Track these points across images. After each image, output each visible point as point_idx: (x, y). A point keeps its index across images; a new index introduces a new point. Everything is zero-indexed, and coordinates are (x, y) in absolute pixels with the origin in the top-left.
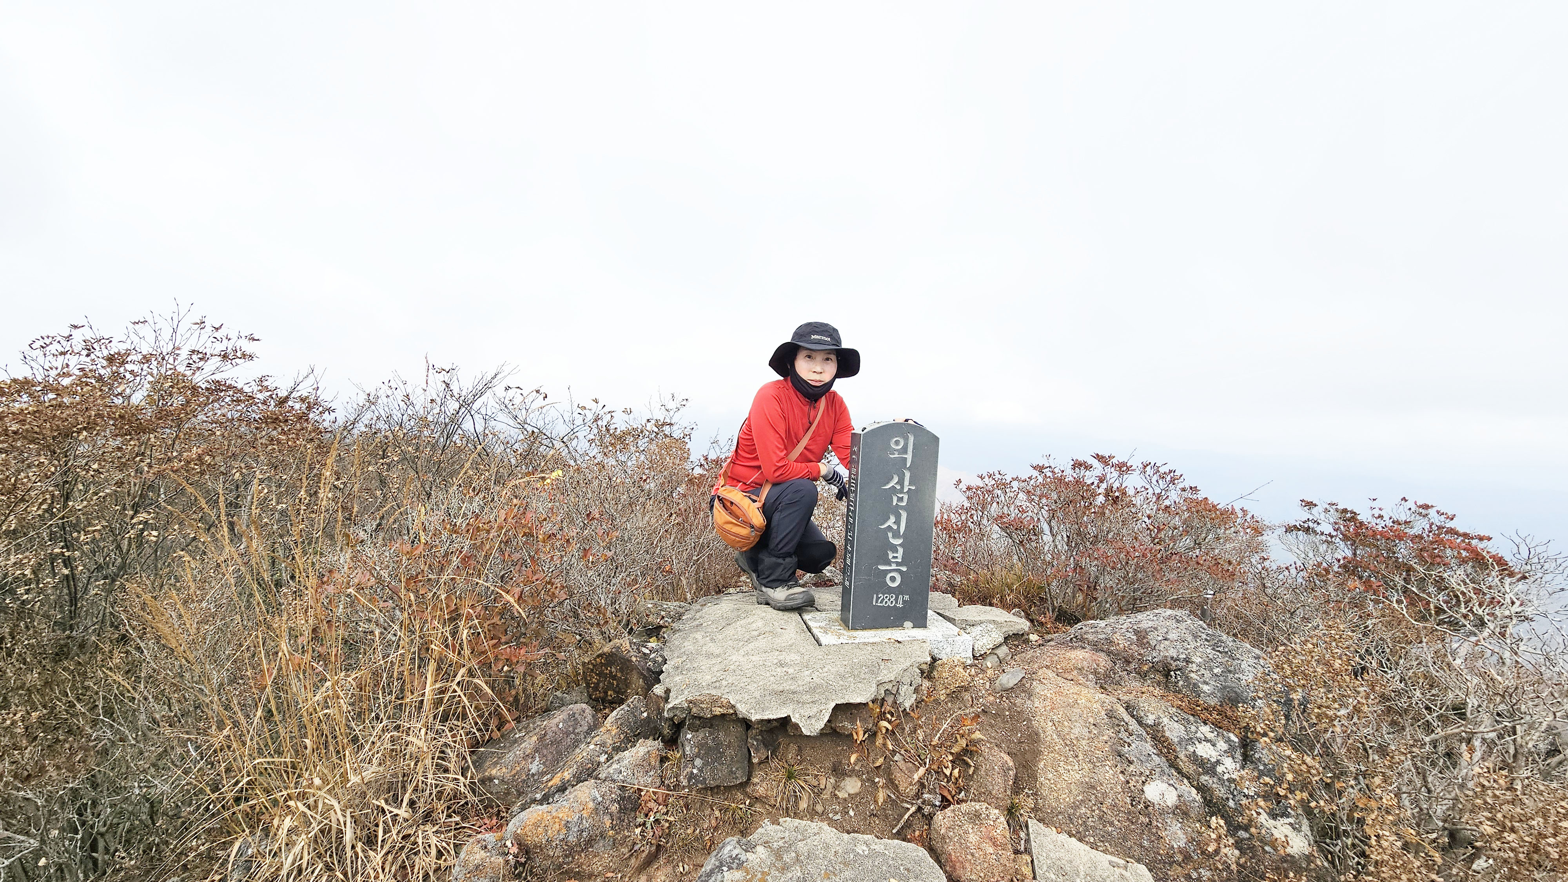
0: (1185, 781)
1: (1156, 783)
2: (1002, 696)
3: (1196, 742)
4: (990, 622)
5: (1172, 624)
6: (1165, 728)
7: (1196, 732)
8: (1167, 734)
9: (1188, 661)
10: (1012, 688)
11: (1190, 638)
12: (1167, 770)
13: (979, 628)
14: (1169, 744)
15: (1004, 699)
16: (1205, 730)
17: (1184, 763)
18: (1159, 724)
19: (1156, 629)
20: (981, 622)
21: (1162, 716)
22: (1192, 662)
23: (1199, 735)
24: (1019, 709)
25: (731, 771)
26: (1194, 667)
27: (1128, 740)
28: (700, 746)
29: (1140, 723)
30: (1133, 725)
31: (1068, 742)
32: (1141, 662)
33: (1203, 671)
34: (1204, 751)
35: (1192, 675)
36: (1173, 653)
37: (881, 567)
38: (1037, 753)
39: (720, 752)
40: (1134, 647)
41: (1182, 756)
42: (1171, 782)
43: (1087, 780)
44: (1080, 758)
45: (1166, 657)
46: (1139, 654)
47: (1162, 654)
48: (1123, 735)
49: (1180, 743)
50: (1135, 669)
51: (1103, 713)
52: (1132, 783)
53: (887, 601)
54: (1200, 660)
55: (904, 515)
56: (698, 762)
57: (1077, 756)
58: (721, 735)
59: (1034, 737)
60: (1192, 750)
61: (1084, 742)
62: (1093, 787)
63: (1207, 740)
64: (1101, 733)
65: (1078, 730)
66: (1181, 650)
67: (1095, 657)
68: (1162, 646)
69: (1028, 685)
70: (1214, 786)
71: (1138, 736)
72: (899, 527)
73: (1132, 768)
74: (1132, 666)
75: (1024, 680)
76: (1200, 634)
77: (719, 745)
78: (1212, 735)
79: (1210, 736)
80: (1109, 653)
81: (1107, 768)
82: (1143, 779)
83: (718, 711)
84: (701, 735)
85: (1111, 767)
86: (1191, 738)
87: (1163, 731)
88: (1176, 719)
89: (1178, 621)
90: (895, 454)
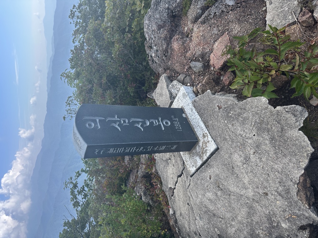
18: (201, 8)
21: (196, 9)
27: (213, 14)
30: (205, 14)
35: (174, 6)
36: (165, 15)
40: (166, 28)
43: (236, 23)
47: (167, 18)
48: (211, 16)
51: (204, 26)
52: (231, 9)
53: (177, 124)
54: (166, 5)
55: (132, 120)
57: (227, 29)
61: (220, 28)
62: (239, 20)
64: (214, 24)
65: (214, 31)
66: (164, 12)
68: (163, 19)
71: (209, 12)
72: (140, 122)
73: (224, 11)
76: (155, 8)
82: (227, 6)
85: (228, 17)
87: (203, 5)
88: (196, 4)
90: (97, 126)
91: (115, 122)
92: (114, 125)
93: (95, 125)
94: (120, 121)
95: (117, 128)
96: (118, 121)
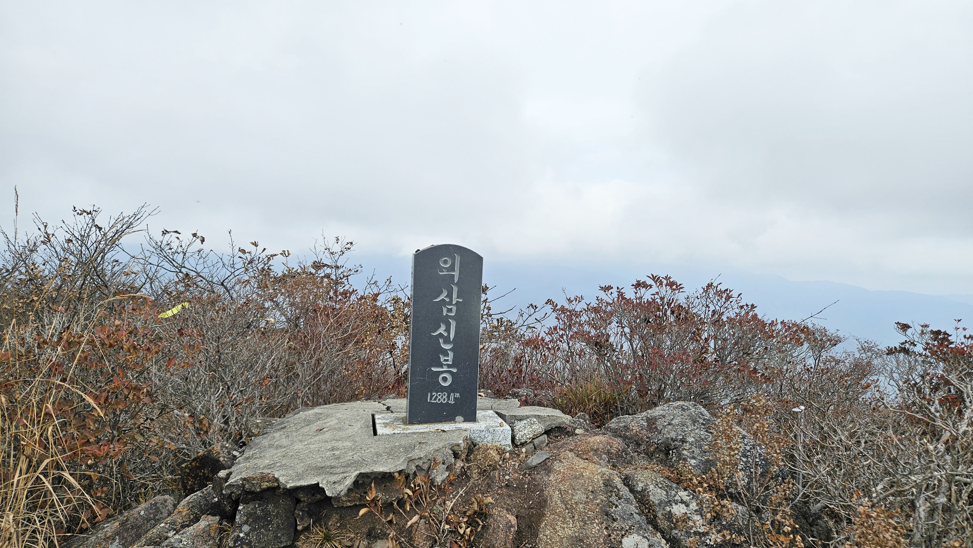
0: (659, 534)
1: (632, 536)
2: (525, 474)
3: (673, 504)
4: (535, 416)
5: (678, 412)
6: (650, 493)
7: (675, 496)
8: (651, 498)
9: (683, 441)
10: (535, 467)
11: (689, 422)
12: (644, 526)
13: (525, 422)
14: (650, 505)
15: (527, 475)
16: (683, 494)
17: (661, 520)
18: (645, 490)
19: (664, 416)
20: (527, 417)
21: (649, 484)
22: (686, 442)
23: (677, 498)
24: (536, 483)
25: (277, 537)
26: (687, 446)
27: (616, 503)
28: (249, 515)
29: (632, 491)
30: (625, 491)
31: (569, 507)
32: (649, 445)
33: (694, 449)
34: (678, 510)
35: (685, 452)
36: (673, 435)
37: (434, 369)
38: (541, 516)
39: (268, 521)
40: (644, 432)
41: (659, 515)
42: (646, 535)
43: (577, 535)
44: (576, 518)
45: (668, 438)
46: (647, 438)
47: (665, 436)
48: (614, 499)
49: (659, 504)
50: (644, 450)
51: (601, 482)
52: (613, 536)
53: (441, 398)
54: (693, 439)
55: (453, 324)
56: (246, 528)
57: (573, 517)
58: (270, 507)
59: (542, 503)
60: (668, 510)
61: (581, 506)
62: (581, 541)
63: (682, 502)
64: (595, 498)
65: (580, 496)
66: (680, 433)
67: (611, 441)
68: (666, 430)
69: (549, 464)
70: (682, 537)
71: (626, 500)
72: (449, 334)
73: (615, 524)
74: (642, 447)
75: (547, 460)
76: (698, 419)
77: (267, 514)
78: (688, 498)
79: (686, 498)
80: (625, 438)
81: (595, 525)
82: (623, 532)
83: (265, 485)
84: (251, 506)
85: (598, 525)
86: (670, 501)
87: (649, 496)
88: (660, 486)
89: (683, 410)
90: (443, 272)
91: (450, 296)
92: (445, 293)
93: (444, 268)
94: (450, 303)
95: (439, 296)
96: (451, 300)
